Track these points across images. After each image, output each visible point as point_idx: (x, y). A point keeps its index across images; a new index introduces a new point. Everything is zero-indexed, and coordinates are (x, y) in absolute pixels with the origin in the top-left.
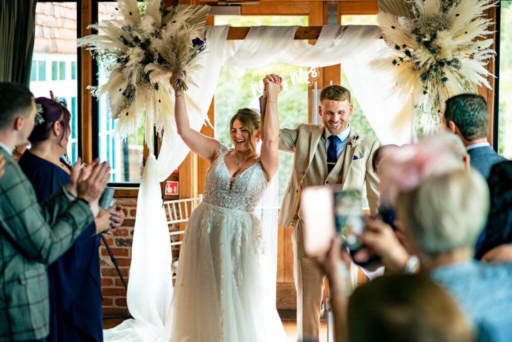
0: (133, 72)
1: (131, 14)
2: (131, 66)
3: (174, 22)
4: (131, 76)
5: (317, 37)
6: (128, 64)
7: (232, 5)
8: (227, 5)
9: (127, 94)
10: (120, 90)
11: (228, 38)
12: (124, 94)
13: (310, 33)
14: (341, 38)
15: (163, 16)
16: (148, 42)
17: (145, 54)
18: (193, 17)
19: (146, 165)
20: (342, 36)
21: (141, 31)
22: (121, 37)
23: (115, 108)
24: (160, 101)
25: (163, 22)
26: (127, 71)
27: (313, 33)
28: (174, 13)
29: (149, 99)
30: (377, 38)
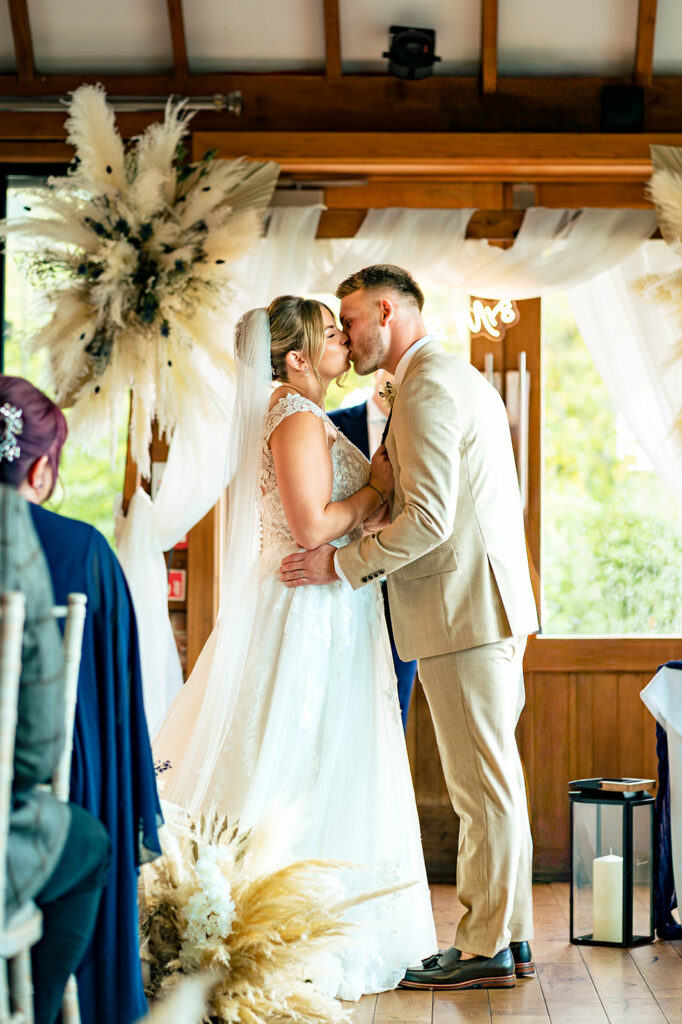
0: (113, 297)
1: (109, 170)
2: (110, 282)
3: (207, 189)
4: (108, 305)
5: (515, 234)
6: (103, 277)
7: (305, 188)
8: (293, 188)
9: (95, 350)
10: (82, 337)
11: (320, 235)
12: (88, 349)
13: (500, 225)
14: (566, 237)
15: (180, 179)
16: (147, 231)
17: (140, 258)
18: (246, 183)
19: (130, 515)
20: (570, 230)
21: (133, 208)
22: (87, 220)
23: (66, 381)
24: (170, 364)
25: (178, 190)
26: (100, 293)
27: (506, 223)
28: (203, 173)
29: (144, 361)
30: (644, 237)
